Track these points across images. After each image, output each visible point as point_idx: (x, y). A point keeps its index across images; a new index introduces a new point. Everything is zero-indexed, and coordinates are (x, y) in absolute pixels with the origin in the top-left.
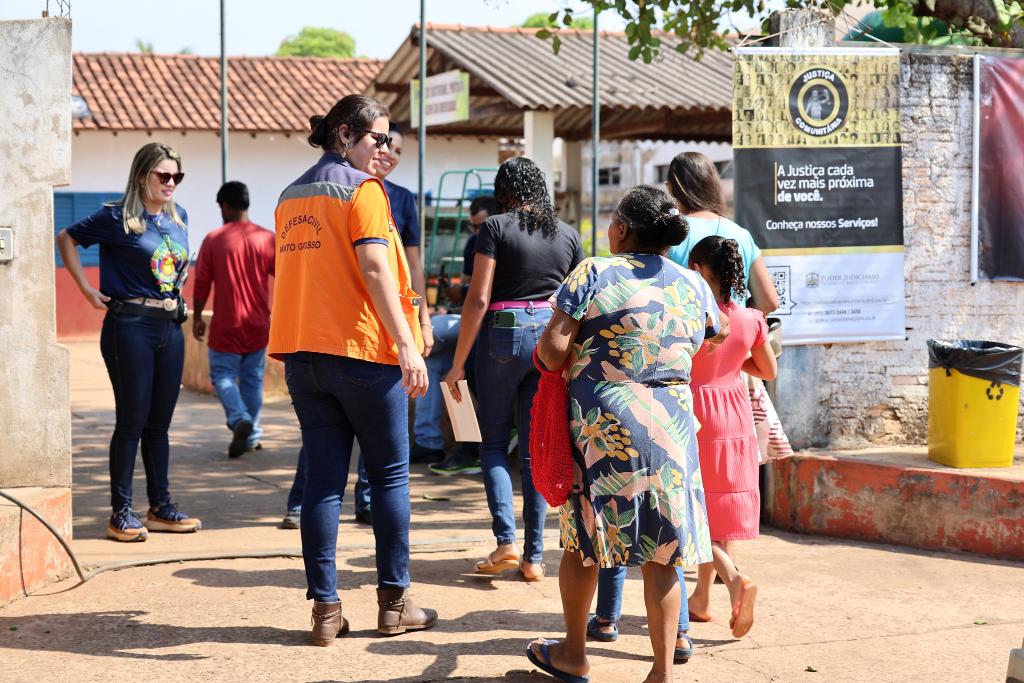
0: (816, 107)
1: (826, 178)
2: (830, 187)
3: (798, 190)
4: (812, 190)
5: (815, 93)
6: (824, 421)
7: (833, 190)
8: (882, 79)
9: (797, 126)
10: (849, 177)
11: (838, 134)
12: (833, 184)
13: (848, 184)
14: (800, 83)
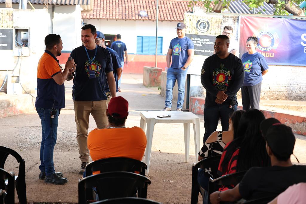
0: (202, 26)
1: (203, 41)
2: (204, 43)
3: (196, 43)
4: (200, 44)
5: (202, 24)
6: (201, 91)
7: (205, 44)
8: (218, 22)
9: (197, 30)
10: (208, 42)
11: (207, 32)
12: (205, 43)
13: (208, 43)
14: (199, 21)
